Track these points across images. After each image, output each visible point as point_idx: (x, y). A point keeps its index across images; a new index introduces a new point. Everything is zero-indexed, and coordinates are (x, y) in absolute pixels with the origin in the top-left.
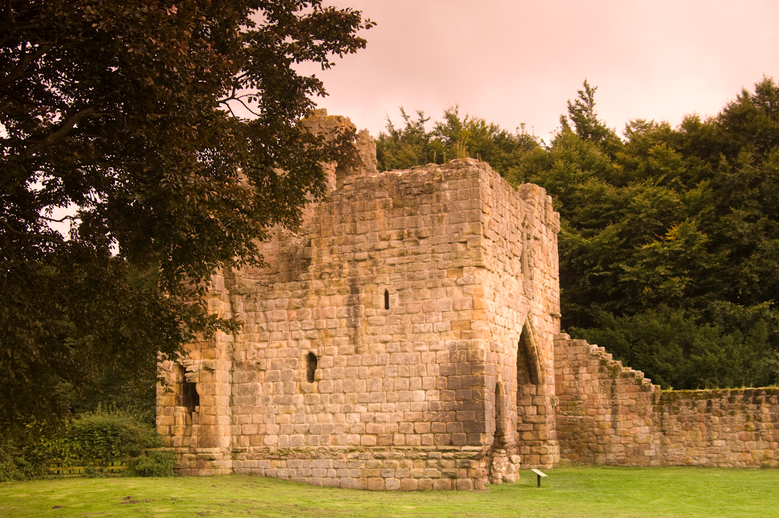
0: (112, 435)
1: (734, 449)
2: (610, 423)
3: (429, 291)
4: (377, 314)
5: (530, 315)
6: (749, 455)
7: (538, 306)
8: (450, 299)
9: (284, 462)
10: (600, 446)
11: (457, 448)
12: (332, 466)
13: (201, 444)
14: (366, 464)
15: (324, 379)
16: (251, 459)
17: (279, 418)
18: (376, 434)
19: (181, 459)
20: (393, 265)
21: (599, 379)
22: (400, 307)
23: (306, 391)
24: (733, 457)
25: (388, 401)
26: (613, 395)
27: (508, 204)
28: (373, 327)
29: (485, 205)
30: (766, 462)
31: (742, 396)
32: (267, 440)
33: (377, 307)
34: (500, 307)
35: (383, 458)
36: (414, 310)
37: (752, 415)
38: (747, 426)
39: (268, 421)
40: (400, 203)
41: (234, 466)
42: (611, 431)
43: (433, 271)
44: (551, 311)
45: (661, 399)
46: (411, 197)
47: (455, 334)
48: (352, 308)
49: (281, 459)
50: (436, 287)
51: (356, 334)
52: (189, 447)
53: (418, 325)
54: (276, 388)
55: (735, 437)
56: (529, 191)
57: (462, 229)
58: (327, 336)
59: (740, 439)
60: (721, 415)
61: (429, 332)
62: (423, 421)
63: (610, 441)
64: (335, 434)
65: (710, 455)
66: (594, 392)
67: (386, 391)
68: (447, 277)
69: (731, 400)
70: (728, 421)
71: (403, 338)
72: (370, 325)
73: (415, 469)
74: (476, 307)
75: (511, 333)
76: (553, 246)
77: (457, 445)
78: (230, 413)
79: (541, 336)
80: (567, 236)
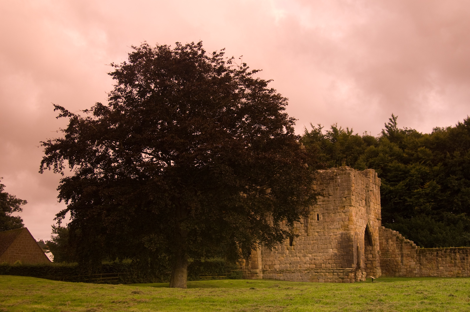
0: (221, 265)
1: (447, 270)
2: (400, 261)
3: (333, 214)
4: (315, 222)
5: (369, 220)
6: (452, 272)
7: (372, 216)
8: (341, 217)
9: (282, 274)
10: (397, 269)
11: (344, 269)
12: (299, 276)
13: (252, 268)
14: (312, 275)
15: (296, 245)
16: (270, 273)
17: (279, 259)
18: (315, 264)
19: (245, 274)
20: (320, 205)
21: (396, 244)
22: (323, 220)
23: (289, 249)
24: (446, 273)
25: (319, 253)
26: (401, 250)
27: (360, 181)
28: (313, 227)
29: (352, 184)
30: (458, 275)
31: (449, 251)
32: (275, 266)
34: (358, 219)
35: (318, 272)
36: (328, 221)
37: (453, 258)
38: (451, 261)
39: (275, 260)
40: (322, 183)
41: (264, 276)
42: (401, 264)
43: (334, 207)
44: (378, 217)
45: (420, 251)
46: (326, 180)
47: (343, 229)
48: (305, 220)
49: (281, 273)
50: (336, 213)
51: (307, 229)
52: (248, 269)
53: (329, 226)
54: (279, 248)
55: (447, 266)
56: (368, 173)
57: (344, 193)
58: (296, 230)
59: (449, 267)
60: (441, 258)
61: (333, 229)
62: (332, 260)
63: (400, 268)
64: (300, 264)
65: (438, 272)
66: (394, 249)
67: (319, 249)
68: (340, 209)
70: (444, 260)
71: (324, 231)
72: (312, 226)
73: (329, 276)
74: (350, 220)
75: (362, 228)
76: (378, 192)
77: (344, 268)
78: (261, 257)
79: (373, 228)
80: (384, 186)
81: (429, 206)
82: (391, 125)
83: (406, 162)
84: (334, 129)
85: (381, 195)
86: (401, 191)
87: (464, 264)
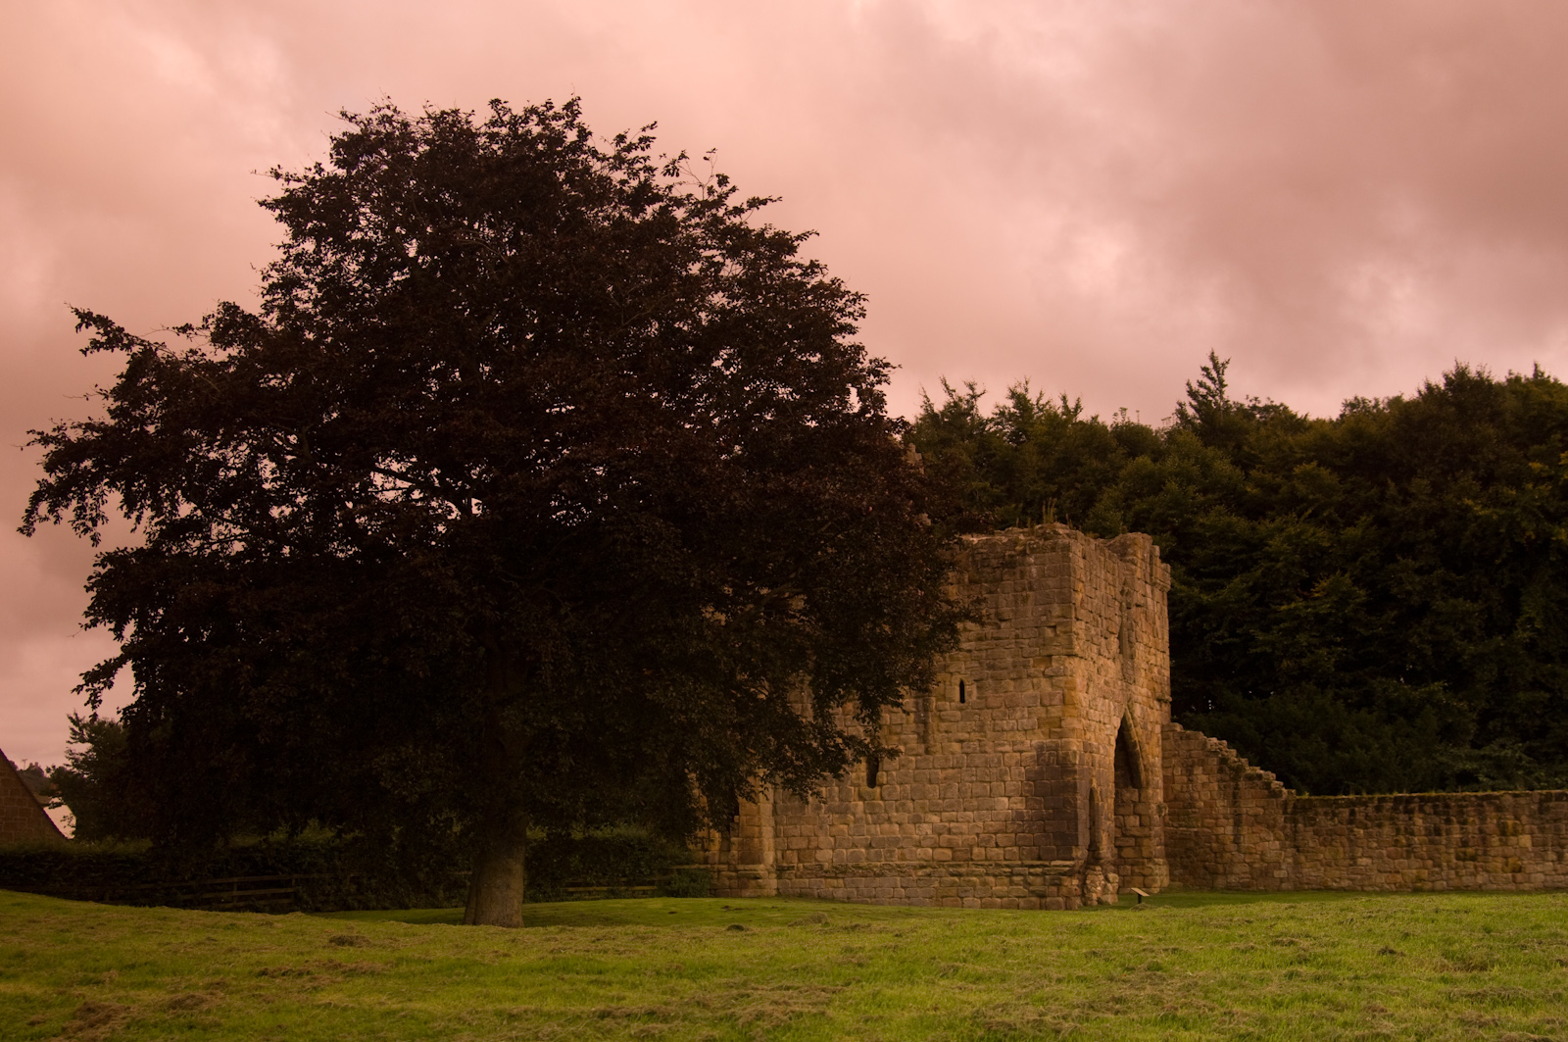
0: (639, 850)
1: (1382, 869)
2: (1232, 837)
3: (1012, 683)
4: (951, 707)
5: (1130, 702)
6: (1399, 876)
7: (1141, 691)
8: (1037, 692)
9: (841, 881)
10: (1219, 866)
11: (1047, 863)
12: (899, 885)
13: (743, 860)
14: (940, 882)
15: (888, 783)
16: (801, 877)
17: (833, 829)
18: (951, 848)
19: (718, 879)
20: (969, 651)
21: (1218, 781)
22: (979, 701)
23: (867, 798)
24: (1381, 879)
25: (965, 810)
26: (1236, 802)
27: (1103, 572)
28: (947, 724)
29: (1077, 582)
30: (1419, 885)
31: (1391, 804)
32: (819, 855)
33: (951, 701)
34: (1094, 699)
35: (959, 875)
36: (995, 705)
37: (1402, 827)
38: (1397, 840)
39: (820, 833)
40: (977, 577)
41: (780, 887)
42: (1232, 847)
43: (1016, 659)
44: (1159, 694)
45: (1295, 807)
46: (989, 570)
47: (1043, 733)
48: (920, 701)
49: (837, 878)
50: (1020, 678)
51: (926, 732)
52: (728, 863)
53: (1000, 722)
54: (830, 794)
55: (1381, 853)
56: (1129, 546)
57: (1050, 612)
58: (890, 733)
59: (1389, 857)
60: (1365, 827)
61: (1012, 730)
62: (1006, 833)
63: (1232, 860)
64: (902, 847)
65: (1353, 876)
66: (1212, 798)
67: (963, 798)
68: (1034, 667)
69: (1378, 809)
70: (1374, 835)
71: (982, 736)
72: (942, 720)
73: (998, 888)
74: (1067, 702)
75: (1107, 729)
76: (1162, 609)
77: (1046, 860)
78: (773, 824)
79: (1144, 728)
80: (1181, 591)
81: (1329, 659)
82: (1208, 389)
83: (1255, 511)
84: (1020, 399)
85: (1173, 618)
86: (1236, 606)
87: (1437, 850)
